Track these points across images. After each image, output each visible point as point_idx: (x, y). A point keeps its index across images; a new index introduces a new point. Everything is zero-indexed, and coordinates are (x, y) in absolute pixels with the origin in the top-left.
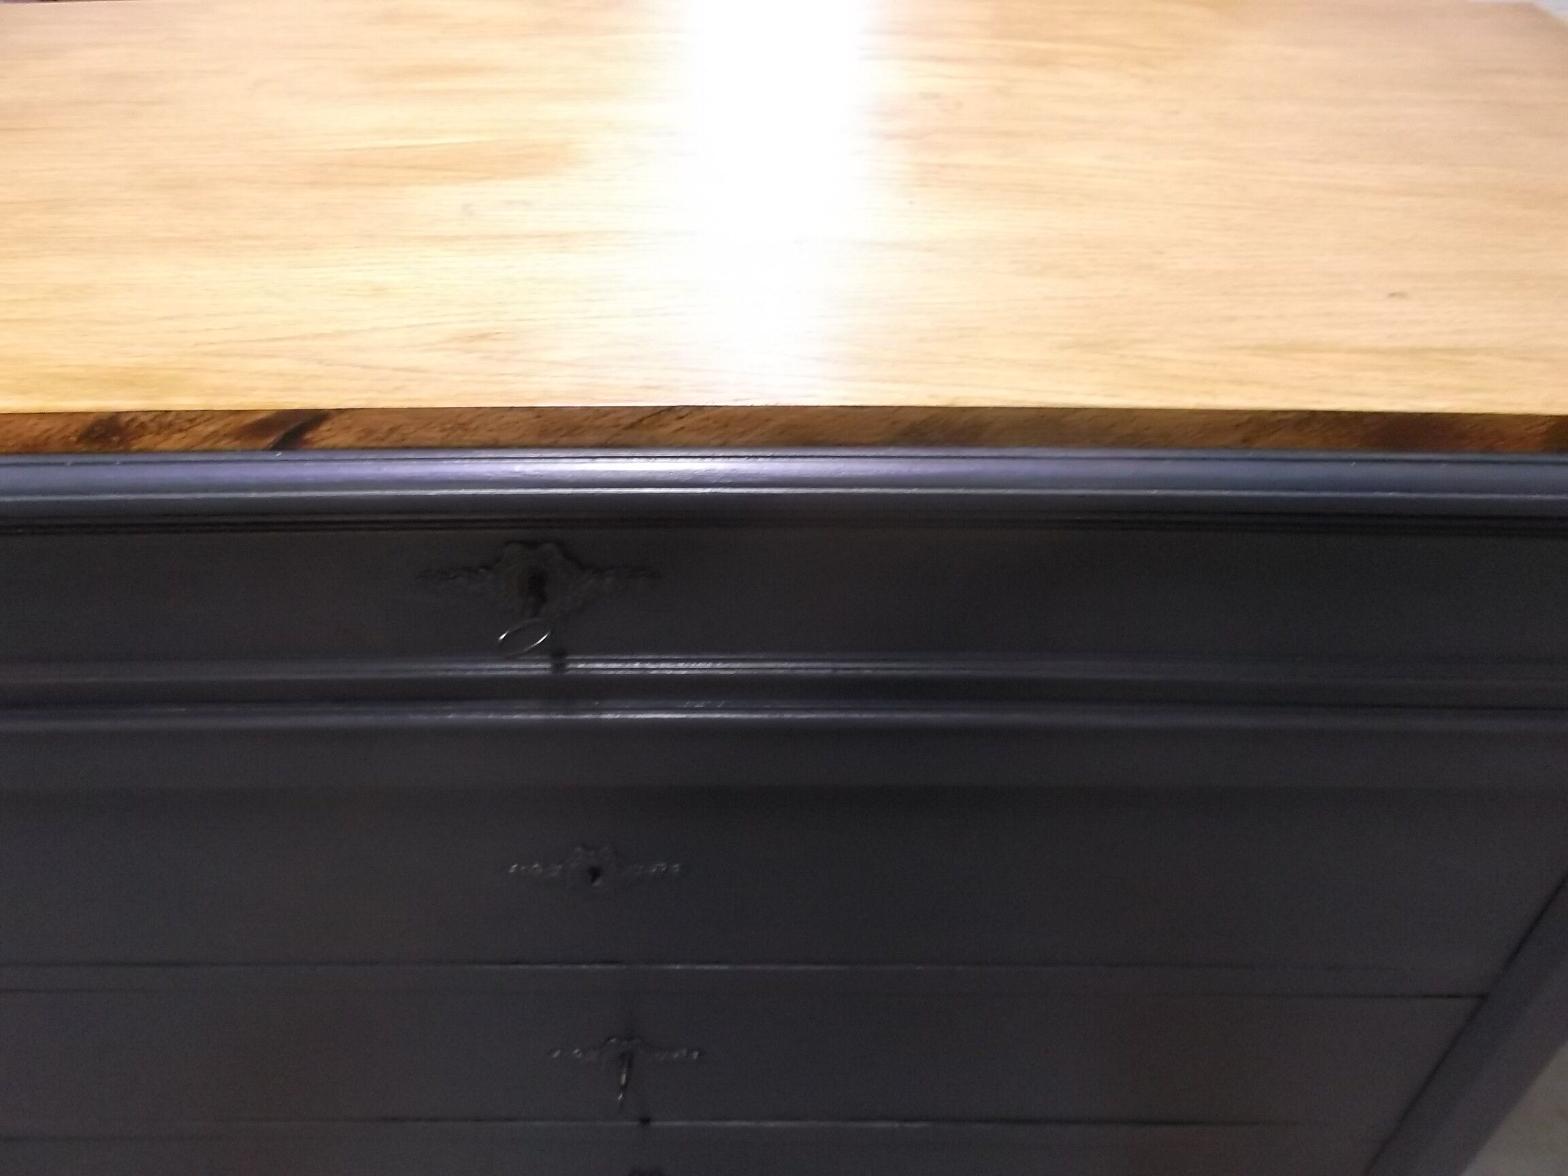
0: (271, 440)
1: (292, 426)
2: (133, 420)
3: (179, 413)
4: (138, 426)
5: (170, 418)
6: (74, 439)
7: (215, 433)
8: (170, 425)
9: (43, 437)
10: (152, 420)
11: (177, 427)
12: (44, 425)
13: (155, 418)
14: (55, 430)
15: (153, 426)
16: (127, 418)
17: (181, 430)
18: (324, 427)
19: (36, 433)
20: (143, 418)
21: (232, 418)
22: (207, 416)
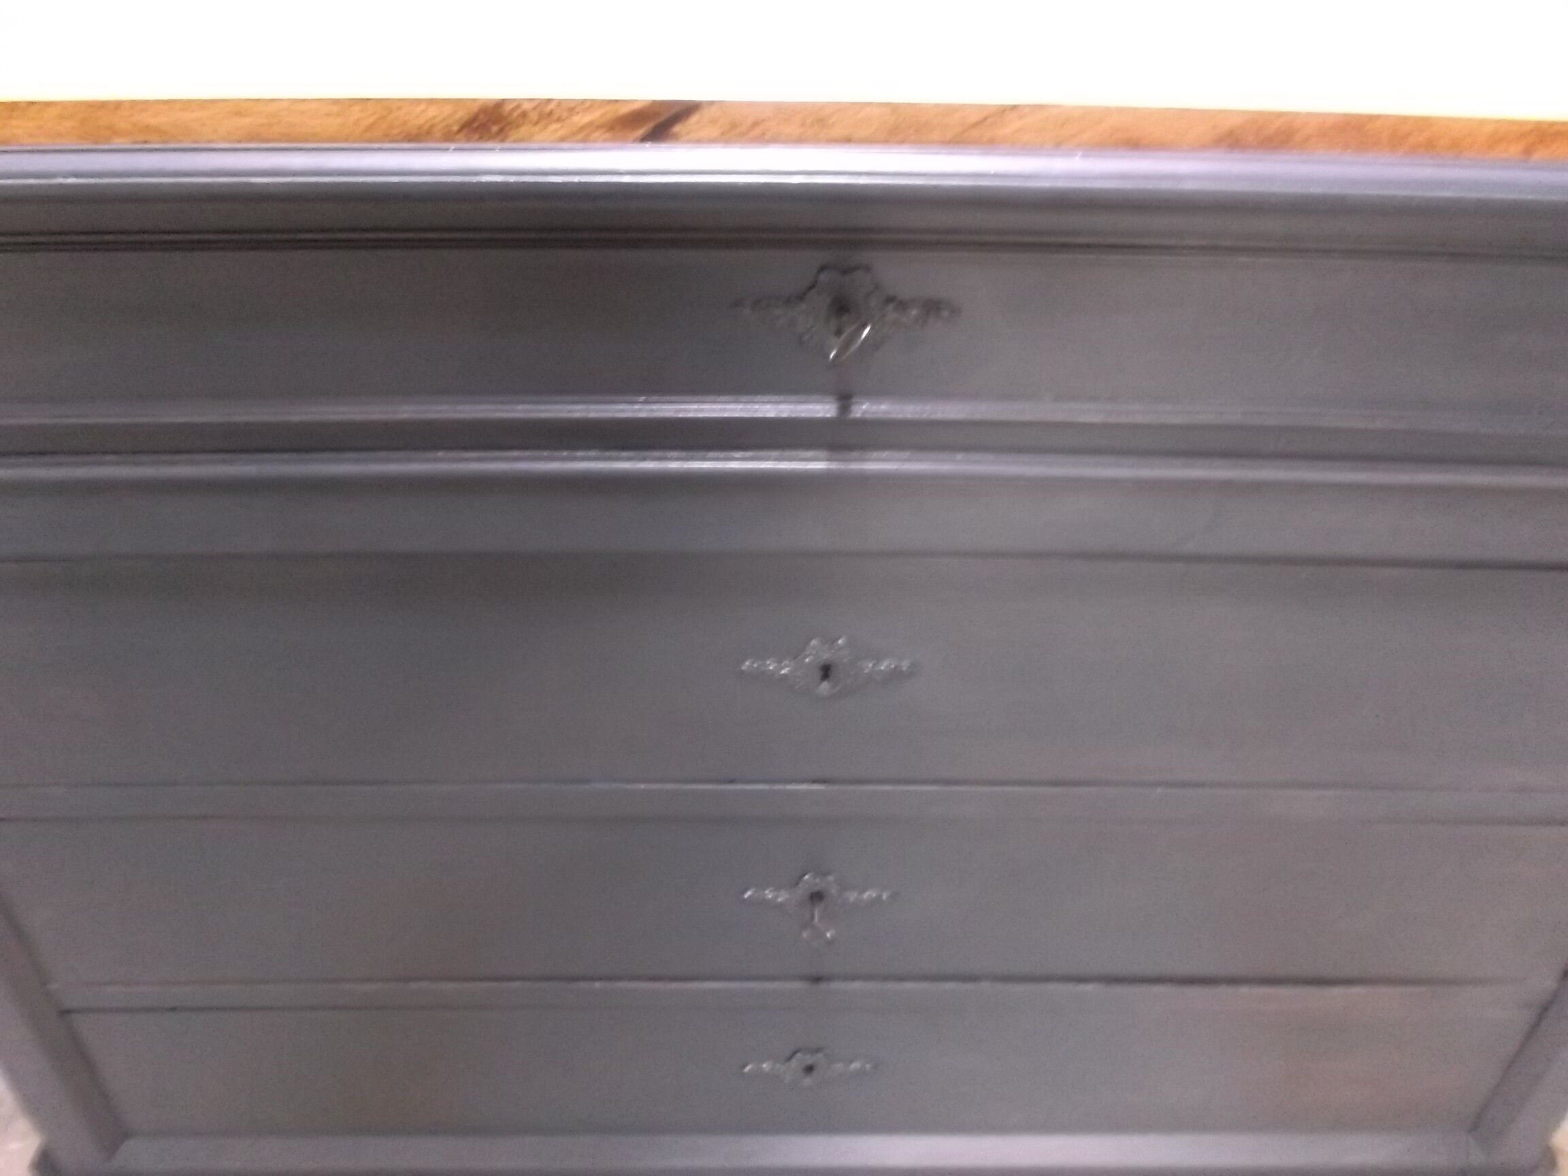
0: (641, 132)
1: (662, 118)
2: (518, 107)
3: (560, 102)
4: (518, 116)
5: (552, 106)
6: (456, 128)
7: (591, 123)
8: (551, 113)
9: (428, 125)
10: (534, 109)
11: (555, 116)
12: (432, 111)
13: (538, 105)
14: (440, 118)
15: (534, 116)
16: (512, 106)
17: (559, 120)
18: (694, 119)
19: (422, 121)
20: (526, 106)
21: (608, 108)
22: (587, 105)
